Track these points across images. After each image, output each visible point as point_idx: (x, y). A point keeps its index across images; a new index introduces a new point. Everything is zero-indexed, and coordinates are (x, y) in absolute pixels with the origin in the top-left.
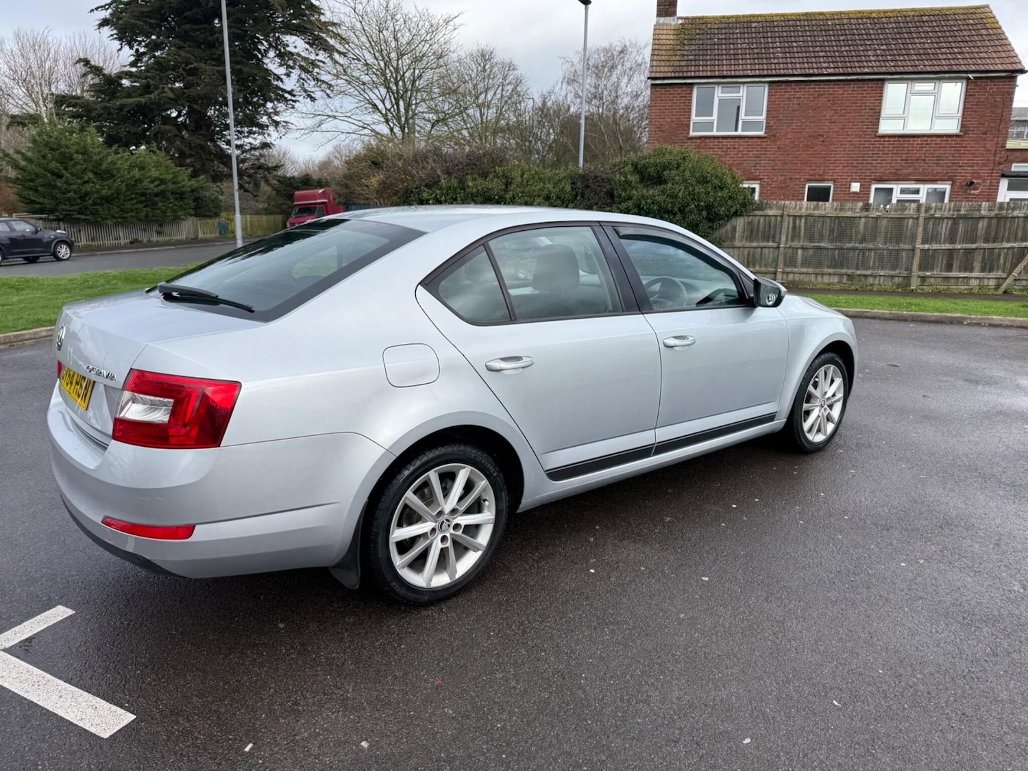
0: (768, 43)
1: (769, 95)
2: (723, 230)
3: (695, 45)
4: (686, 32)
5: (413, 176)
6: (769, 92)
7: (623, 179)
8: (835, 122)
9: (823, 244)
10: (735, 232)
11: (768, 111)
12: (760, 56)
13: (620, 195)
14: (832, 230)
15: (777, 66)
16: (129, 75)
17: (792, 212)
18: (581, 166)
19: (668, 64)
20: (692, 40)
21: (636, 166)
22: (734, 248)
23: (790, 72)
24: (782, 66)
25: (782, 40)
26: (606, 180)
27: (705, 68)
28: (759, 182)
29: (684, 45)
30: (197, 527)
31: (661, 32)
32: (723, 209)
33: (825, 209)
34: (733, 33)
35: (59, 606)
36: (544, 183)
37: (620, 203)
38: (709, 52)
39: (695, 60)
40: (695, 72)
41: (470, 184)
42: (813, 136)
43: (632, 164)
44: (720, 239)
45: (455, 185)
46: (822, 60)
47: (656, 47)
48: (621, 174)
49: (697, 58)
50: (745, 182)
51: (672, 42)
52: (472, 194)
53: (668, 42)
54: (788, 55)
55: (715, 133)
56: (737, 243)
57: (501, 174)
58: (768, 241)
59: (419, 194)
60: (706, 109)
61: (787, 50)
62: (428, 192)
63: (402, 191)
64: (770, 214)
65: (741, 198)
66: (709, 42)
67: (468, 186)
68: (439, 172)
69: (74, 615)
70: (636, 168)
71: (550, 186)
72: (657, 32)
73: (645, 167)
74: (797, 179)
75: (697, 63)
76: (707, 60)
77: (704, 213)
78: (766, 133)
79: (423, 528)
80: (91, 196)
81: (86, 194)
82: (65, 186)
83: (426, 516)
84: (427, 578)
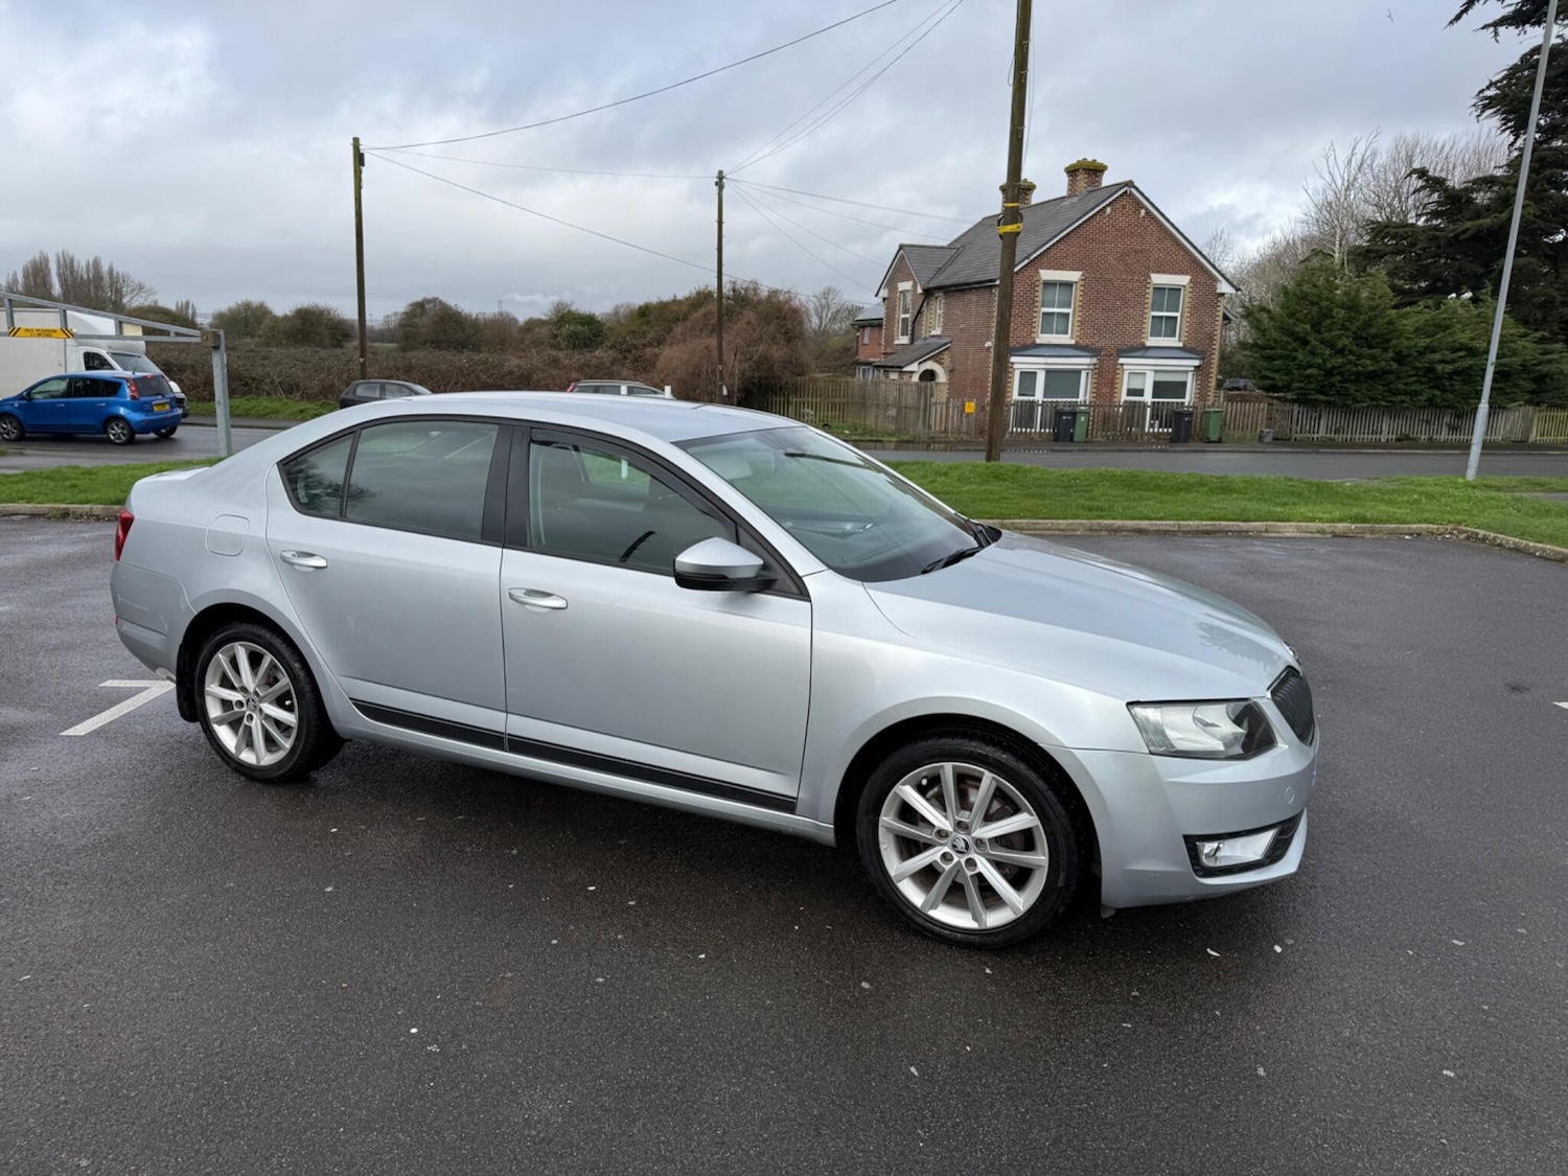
16: (1492, 182)
79: (234, 696)
80: (1341, 370)
81: (1333, 368)
82: (1308, 359)
83: (236, 685)
84: (238, 747)
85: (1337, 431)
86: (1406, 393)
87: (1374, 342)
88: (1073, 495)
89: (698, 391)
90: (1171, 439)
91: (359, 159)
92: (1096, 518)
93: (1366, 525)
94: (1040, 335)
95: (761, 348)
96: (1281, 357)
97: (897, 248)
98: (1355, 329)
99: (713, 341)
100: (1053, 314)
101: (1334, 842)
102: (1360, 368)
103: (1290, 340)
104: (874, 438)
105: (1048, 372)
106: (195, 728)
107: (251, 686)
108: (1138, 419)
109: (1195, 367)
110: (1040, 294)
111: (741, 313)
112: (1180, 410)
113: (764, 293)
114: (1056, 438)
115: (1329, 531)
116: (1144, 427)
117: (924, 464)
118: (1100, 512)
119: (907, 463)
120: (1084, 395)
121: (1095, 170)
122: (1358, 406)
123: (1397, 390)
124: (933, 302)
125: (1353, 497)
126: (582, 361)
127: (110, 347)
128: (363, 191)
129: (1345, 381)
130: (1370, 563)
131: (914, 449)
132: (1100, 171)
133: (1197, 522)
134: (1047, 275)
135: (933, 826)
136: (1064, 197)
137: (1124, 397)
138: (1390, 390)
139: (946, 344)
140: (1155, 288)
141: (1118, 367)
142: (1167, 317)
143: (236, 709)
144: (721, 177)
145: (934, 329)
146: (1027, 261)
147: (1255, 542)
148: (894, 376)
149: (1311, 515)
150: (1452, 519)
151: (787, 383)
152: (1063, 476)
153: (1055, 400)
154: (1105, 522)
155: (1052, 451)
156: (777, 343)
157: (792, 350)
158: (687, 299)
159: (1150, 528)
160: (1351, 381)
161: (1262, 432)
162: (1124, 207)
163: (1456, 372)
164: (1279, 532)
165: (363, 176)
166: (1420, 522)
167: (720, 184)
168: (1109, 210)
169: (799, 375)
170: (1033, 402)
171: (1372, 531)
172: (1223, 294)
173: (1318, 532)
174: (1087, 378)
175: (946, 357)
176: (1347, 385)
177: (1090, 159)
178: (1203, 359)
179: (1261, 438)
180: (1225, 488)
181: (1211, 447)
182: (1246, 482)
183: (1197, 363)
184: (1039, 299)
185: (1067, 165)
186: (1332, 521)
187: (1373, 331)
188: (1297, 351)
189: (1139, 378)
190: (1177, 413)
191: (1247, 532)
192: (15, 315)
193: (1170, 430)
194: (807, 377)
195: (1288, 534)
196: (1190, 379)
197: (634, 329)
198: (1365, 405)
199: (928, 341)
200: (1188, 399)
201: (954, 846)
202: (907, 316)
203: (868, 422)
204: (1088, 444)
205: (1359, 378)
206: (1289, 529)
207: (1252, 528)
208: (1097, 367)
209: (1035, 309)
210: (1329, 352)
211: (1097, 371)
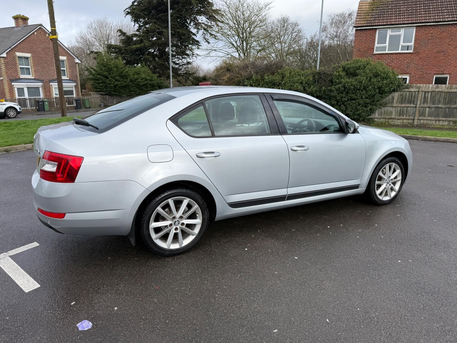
0: (417, 7)
1: (416, 33)
2: (387, 98)
3: (379, 10)
4: (375, 4)
5: (241, 75)
6: (416, 31)
7: (337, 74)
8: (451, 45)
9: (440, 106)
10: (394, 99)
11: (415, 40)
12: (412, 14)
13: (336, 82)
14: (445, 99)
15: (421, 18)
16: (136, 35)
17: (424, 90)
18: (318, 69)
19: (364, 19)
20: (377, 7)
21: (344, 68)
22: (393, 107)
23: (428, 21)
24: (423, 18)
25: (424, 5)
26: (329, 75)
27: (383, 21)
28: (409, 75)
29: (373, 10)
30: (66, 214)
31: (363, 5)
32: (387, 88)
33: (442, 88)
34: (399, 3)
35: (35, 242)
36: (300, 77)
37: (336, 85)
38: (386, 13)
39: (378, 17)
40: (377, 23)
41: (266, 78)
42: (439, 52)
43: (342, 68)
44: (386, 103)
45: (260, 78)
46: (445, 14)
47: (359, 12)
48: (337, 72)
49: (379, 16)
50: (400, 75)
51: (367, 9)
52: (267, 82)
53: (366, 9)
54: (427, 12)
55: (387, 52)
56: (395, 105)
57: (281, 73)
58: (411, 104)
59: (243, 83)
60: (382, 40)
61: (427, 10)
62: (247, 82)
63: (236, 82)
64: (412, 91)
65: (397, 83)
66: (386, 8)
67: (265, 79)
68: (253, 73)
69: (39, 246)
70: (344, 69)
71: (303, 78)
72: (361, 5)
73: (349, 69)
74: (429, 73)
75: (379, 18)
76: (384, 17)
77: (377, 90)
78: (413, 51)
81: (116, 85)
82: (109, 82)
86: (134, 91)
90: (76, 108)
94: (21, 75)
96: (101, 83)
98: (119, 74)
100: (23, 68)
103: (103, 77)
109: (75, 85)
112: (75, 99)
114: (38, 110)
120: (42, 95)
121: (25, 19)
123: (132, 90)
129: (119, 88)
132: (27, 19)
134: (18, 54)
136: (15, 27)
137: (54, 96)
138: (130, 91)
141: (50, 86)
142: (62, 70)
143: (169, 228)
146: (10, 49)
153: (35, 97)
160: (121, 88)
162: (40, 33)
163: (143, 85)
168: (36, 33)
170: (25, 98)
172: (77, 63)
174: (42, 90)
177: (22, 15)
178: (76, 83)
179: (100, 106)
181: (87, 110)
183: (75, 84)
184: (18, 62)
185: (13, 16)
187: (124, 74)
188: (105, 80)
193: (75, 105)
196: (74, 89)
200: (75, 96)
204: (52, 111)
208: (43, 86)
209: (17, 66)
210: (114, 80)
211: (44, 87)
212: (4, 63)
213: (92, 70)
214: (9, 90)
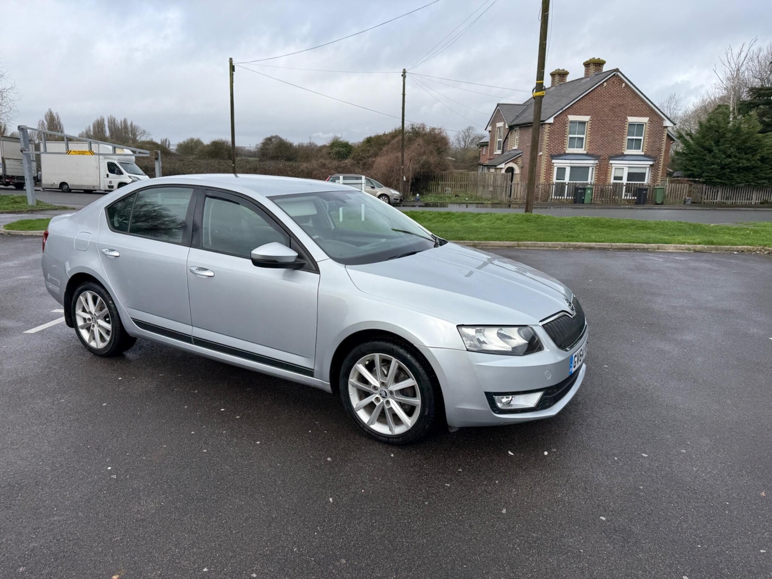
79: (87, 316)
80: (730, 166)
81: (726, 165)
82: (712, 160)
83: (87, 311)
84: (89, 340)
85: (727, 198)
86: (766, 178)
87: (748, 151)
88: (563, 230)
89: (392, 179)
90: (636, 202)
91: (232, 68)
92: (568, 241)
93: (713, 246)
94: (568, 149)
95: (424, 158)
96: (697, 159)
97: (496, 105)
98: (738, 144)
99: (400, 154)
100: (575, 138)
101: (606, 403)
102: (741, 165)
103: (702, 150)
104: (480, 202)
105: (572, 167)
106: (73, 330)
107: (93, 312)
108: (619, 192)
109: (650, 165)
110: (568, 128)
111: (415, 140)
112: (641, 187)
113: (428, 129)
114: (575, 202)
115: (692, 249)
116: (621, 196)
117: (491, 214)
118: (572, 238)
119: (483, 214)
120: (591, 179)
121: (599, 64)
122: (739, 185)
123: (761, 176)
124: (513, 133)
125: (714, 232)
126: (337, 165)
127: (119, 160)
128: (234, 84)
129: (732, 172)
130: (708, 266)
131: (501, 207)
132: (602, 64)
133: (621, 244)
135: (371, 384)
136: (583, 78)
137: (612, 181)
138: (757, 177)
139: (520, 154)
140: (629, 125)
141: (609, 165)
142: (636, 139)
143: (88, 322)
144: (404, 72)
145: (514, 146)
146: (561, 111)
147: (650, 254)
148: (492, 170)
149: (683, 241)
150: (762, 243)
151: (438, 175)
152: (562, 220)
153: (575, 182)
154: (572, 243)
155: (573, 208)
156: (432, 155)
157: (441, 158)
158: (390, 133)
159: (596, 247)
160: (735, 172)
161: (685, 199)
162: (613, 82)
164: (665, 249)
165: (234, 76)
166: (744, 245)
167: (404, 76)
168: (605, 84)
169: (444, 170)
170: (565, 183)
171: (716, 249)
172: (667, 127)
173: (687, 249)
174: (593, 171)
175: (520, 161)
176: (733, 174)
177: (596, 58)
178: (655, 161)
179: (685, 202)
180: (645, 227)
181: (656, 207)
182: (657, 224)
183: (651, 163)
184: (568, 130)
185: (585, 61)
186: (695, 244)
187: (748, 145)
188: (706, 155)
189: (621, 170)
190: (640, 189)
191: (647, 249)
192: (69, 144)
193: (636, 198)
194: (448, 172)
195: (669, 251)
196: (647, 171)
197: (364, 148)
198: (742, 185)
199: (510, 153)
200: (647, 181)
201: (381, 394)
202: (501, 140)
203: (478, 194)
204: (592, 204)
205: (740, 170)
206: (670, 248)
207: (650, 247)
208: (598, 165)
209: (565, 136)
210: (723, 156)
211: (598, 167)
212: (549, 131)
213: (688, 138)
214: (545, 171)
